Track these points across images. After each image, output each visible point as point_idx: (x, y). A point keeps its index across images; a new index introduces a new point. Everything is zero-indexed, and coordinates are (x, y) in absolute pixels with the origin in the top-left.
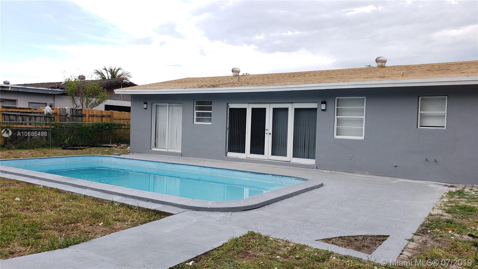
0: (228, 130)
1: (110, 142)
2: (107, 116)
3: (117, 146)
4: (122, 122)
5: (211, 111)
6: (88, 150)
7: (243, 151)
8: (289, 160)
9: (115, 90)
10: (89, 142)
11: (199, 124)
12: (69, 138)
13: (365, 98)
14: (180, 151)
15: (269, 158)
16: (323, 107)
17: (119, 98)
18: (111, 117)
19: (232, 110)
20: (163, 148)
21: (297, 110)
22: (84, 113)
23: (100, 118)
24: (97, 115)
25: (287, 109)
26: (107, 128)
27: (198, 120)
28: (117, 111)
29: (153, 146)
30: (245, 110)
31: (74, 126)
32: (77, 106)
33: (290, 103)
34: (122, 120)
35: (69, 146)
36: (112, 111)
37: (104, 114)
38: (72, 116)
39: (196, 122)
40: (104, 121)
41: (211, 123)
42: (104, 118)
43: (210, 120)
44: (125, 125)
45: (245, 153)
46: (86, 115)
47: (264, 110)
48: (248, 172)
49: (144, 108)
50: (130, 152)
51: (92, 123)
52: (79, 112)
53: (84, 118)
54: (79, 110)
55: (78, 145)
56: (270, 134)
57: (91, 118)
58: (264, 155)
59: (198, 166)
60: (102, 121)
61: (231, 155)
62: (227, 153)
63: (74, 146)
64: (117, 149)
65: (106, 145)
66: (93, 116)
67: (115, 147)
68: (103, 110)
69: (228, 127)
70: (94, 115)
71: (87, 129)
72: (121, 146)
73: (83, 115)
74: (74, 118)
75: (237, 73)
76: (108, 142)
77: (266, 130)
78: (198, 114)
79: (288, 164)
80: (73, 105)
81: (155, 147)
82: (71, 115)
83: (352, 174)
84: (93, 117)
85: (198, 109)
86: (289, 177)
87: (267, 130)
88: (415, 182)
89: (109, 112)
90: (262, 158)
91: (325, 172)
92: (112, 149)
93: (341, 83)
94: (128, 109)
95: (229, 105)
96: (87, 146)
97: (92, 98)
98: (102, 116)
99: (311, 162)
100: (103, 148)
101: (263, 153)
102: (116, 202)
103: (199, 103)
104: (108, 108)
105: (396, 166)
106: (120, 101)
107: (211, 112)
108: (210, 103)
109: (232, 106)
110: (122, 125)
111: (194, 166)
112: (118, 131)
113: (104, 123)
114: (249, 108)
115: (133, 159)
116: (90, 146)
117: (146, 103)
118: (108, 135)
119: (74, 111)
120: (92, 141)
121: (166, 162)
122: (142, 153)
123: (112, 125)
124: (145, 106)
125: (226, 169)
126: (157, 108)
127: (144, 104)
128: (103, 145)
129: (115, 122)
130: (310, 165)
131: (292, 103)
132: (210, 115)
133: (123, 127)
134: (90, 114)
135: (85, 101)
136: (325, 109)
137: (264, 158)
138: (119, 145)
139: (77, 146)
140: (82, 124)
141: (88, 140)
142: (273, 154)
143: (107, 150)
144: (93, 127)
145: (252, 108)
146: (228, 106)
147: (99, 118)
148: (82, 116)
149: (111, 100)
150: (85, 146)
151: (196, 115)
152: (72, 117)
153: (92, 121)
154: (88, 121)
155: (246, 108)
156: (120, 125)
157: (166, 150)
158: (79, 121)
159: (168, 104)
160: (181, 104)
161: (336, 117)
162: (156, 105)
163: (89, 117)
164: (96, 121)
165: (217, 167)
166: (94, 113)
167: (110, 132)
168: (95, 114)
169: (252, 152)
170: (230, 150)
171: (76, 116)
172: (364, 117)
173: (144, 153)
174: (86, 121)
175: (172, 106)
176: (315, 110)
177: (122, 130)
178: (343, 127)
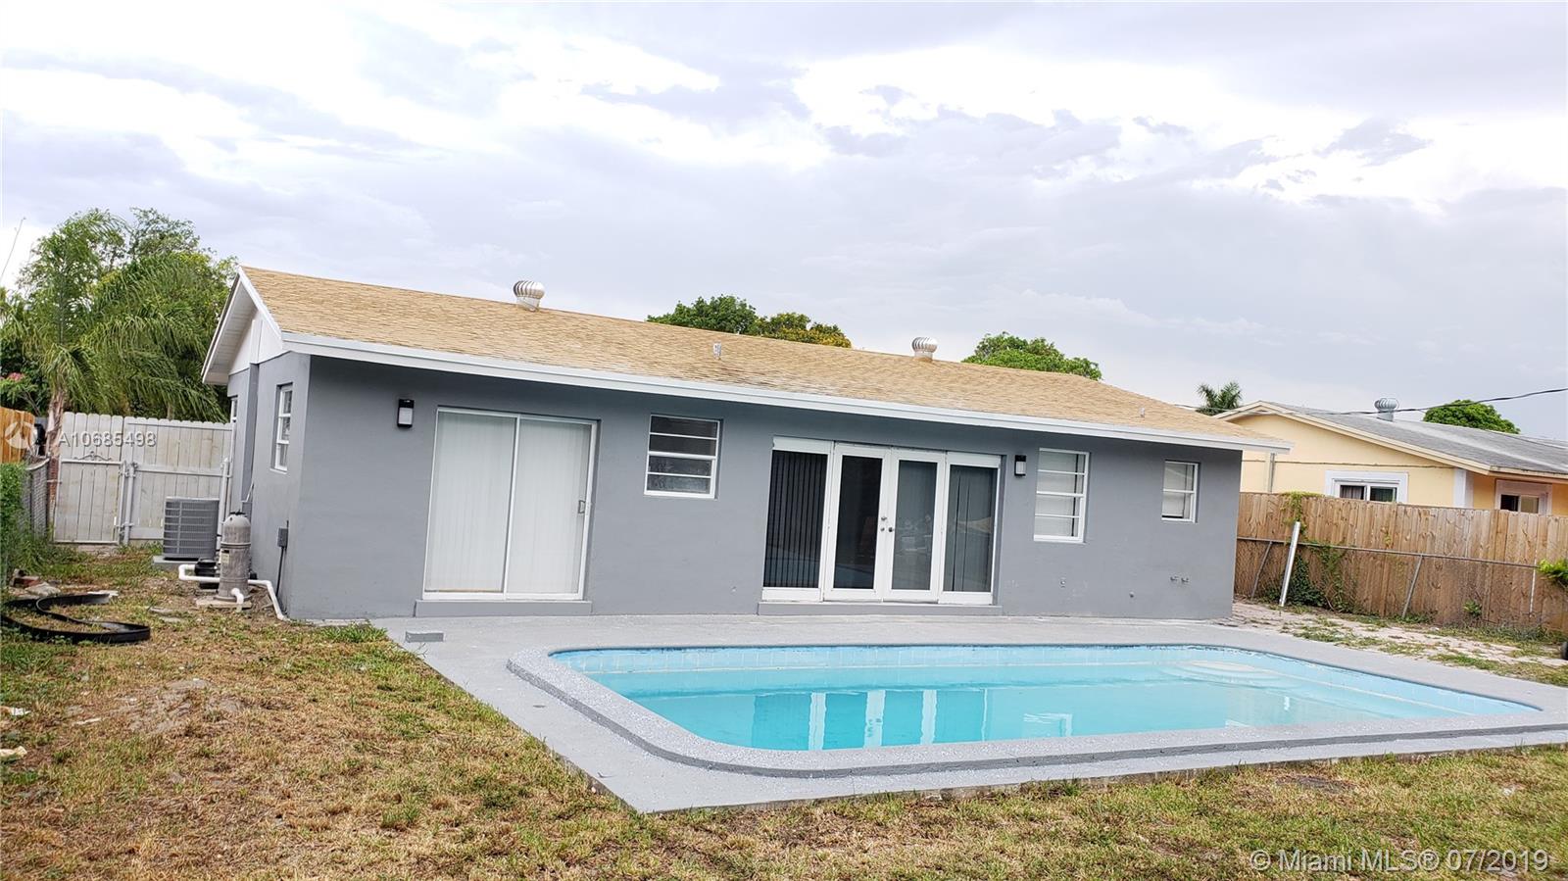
5: (712, 455)
7: (810, 582)
8: (935, 599)
11: (667, 498)
13: (1087, 454)
14: (570, 597)
15: (886, 598)
16: (1021, 467)
21: (955, 469)
25: (932, 467)
27: (655, 483)
30: (822, 460)
33: (943, 450)
39: (648, 489)
41: (710, 497)
43: (704, 484)
45: (817, 588)
47: (877, 463)
49: (400, 425)
56: (890, 530)
58: (872, 588)
61: (773, 594)
75: (533, 301)
77: (879, 520)
78: (656, 464)
79: (932, 608)
87: (884, 519)
90: (868, 599)
101: (868, 584)
105: (1132, 596)
107: (712, 458)
114: (835, 456)
117: (411, 405)
122: (377, 618)
124: (406, 416)
127: (402, 404)
130: (988, 608)
131: (947, 451)
132: (705, 467)
136: (1024, 473)
137: (873, 598)
145: (843, 456)
151: (650, 464)
155: (826, 456)
157: (500, 597)
159: (519, 417)
160: (586, 422)
161: (1036, 492)
169: (839, 583)
170: (769, 582)
172: (1084, 495)
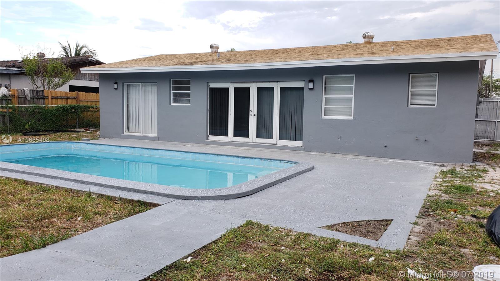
0: (209, 112)
1: (77, 127)
2: (72, 98)
3: (85, 130)
4: (89, 104)
5: (190, 90)
6: (53, 135)
7: (226, 134)
8: (275, 143)
9: (81, 69)
10: (53, 127)
11: (177, 106)
12: (30, 123)
13: (354, 75)
14: (156, 135)
15: (254, 141)
16: (311, 85)
17: (85, 78)
18: (77, 99)
19: (212, 89)
20: (136, 132)
21: (282, 89)
22: (46, 95)
23: (65, 100)
24: (61, 97)
25: (272, 89)
26: (73, 111)
27: (175, 101)
28: (84, 92)
29: (126, 130)
30: (227, 90)
31: (35, 109)
32: (37, 87)
33: (276, 82)
34: (90, 102)
35: (31, 132)
36: (78, 92)
37: (68, 96)
38: (33, 98)
39: (173, 103)
40: (69, 104)
41: (190, 105)
42: (69, 101)
43: (189, 101)
44: (92, 107)
45: (228, 136)
46: (48, 97)
47: (248, 89)
48: (234, 156)
49: (114, 89)
50: (100, 137)
51: (56, 106)
52: (41, 93)
53: (46, 100)
54: (40, 91)
55: (41, 130)
56: (255, 115)
57: (54, 101)
58: (249, 137)
59: (179, 151)
60: (67, 103)
61: (213, 138)
62: (208, 136)
63: (36, 131)
64: (85, 134)
65: (72, 130)
66: (56, 98)
67: (83, 131)
68: (68, 91)
69: (209, 108)
70: (58, 97)
71: (51, 113)
72: (89, 131)
73: (45, 97)
74: (35, 100)
75: (216, 50)
76: (74, 127)
77: (250, 111)
78: (175, 95)
79: (274, 146)
80: (33, 86)
81: (128, 131)
82: (31, 97)
83: (341, 156)
84: (57, 100)
85: (175, 88)
86: (278, 160)
87: (252, 111)
88: (405, 162)
89: (74, 94)
90: (247, 141)
91: (313, 154)
92: (79, 134)
93: (330, 60)
94: (95, 90)
95: (209, 84)
96: (51, 131)
97: (55, 78)
98: (67, 98)
99: (298, 144)
100: (69, 133)
101: (247, 136)
102: (93, 193)
103: (175, 82)
104: (72, 88)
105: (386, 147)
106: (86, 81)
107: (190, 92)
108: (189, 82)
109: (213, 85)
110: (89, 108)
111: (174, 151)
112: (85, 114)
113: (70, 105)
114: (231, 88)
115: (105, 145)
116: (54, 131)
117: (116, 83)
118: (75, 119)
119: (35, 93)
120: (56, 126)
121: (143, 147)
122: (114, 138)
123: (79, 107)
124: (115, 86)
125: (210, 154)
126: (129, 88)
127: (114, 83)
128: (70, 130)
129: (82, 104)
130: (297, 148)
131: (278, 82)
132: (188, 95)
133: (91, 109)
134: (53, 96)
135: (47, 81)
136: (312, 88)
137: (249, 141)
138: (88, 129)
139: (39, 131)
140: (45, 106)
141: (52, 125)
142: (258, 136)
143: (74, 135)
144: (57, 110)
145: (235, 88)
146: (208, 86)
147: (63, 100)
148: (44, 99)
149: (76, 80)
150: (50, 131)
151: (173, 95)
152: (32, 100)
153: (55, 104)
154: (51, 104)
155: (228, 88)
156: (87, 108)
157: (140, 134)
158: (41, 104)
159: (141, 84)
160: (156, 84)
161: (324, 96)
162: (128, 85)
163: (52, 99)
164: (61, 103)
165: (200, 152)
166: (57, 94)
167: (77, 115)
168: (59, 95)
169: (235, 135)
170: (212, 133)
171: (37, 98)
172: (353, 96)
173: (116, 138)
174: (48, 104)
175: (146, 86)
176: (302, 89)
177: (90, 113)
178: (332, 106)
